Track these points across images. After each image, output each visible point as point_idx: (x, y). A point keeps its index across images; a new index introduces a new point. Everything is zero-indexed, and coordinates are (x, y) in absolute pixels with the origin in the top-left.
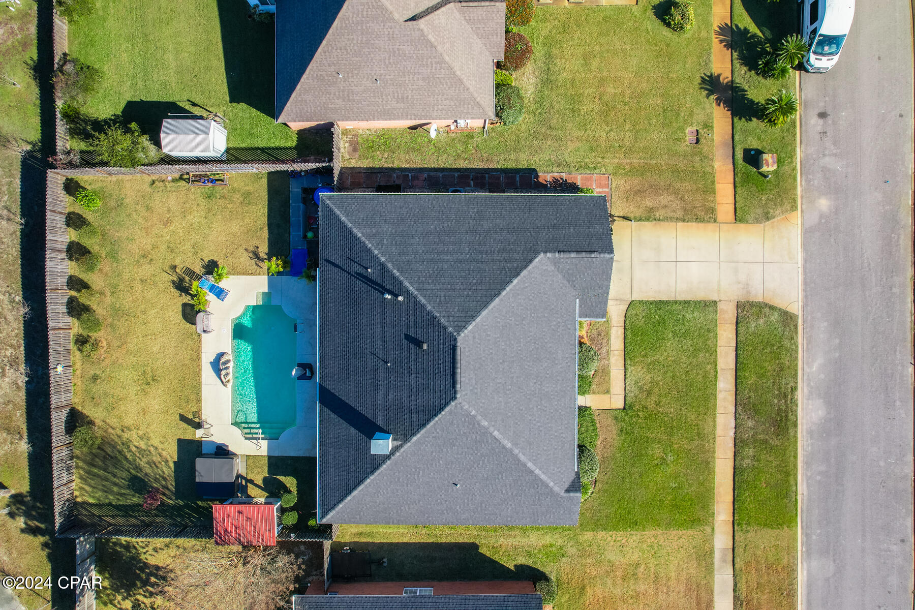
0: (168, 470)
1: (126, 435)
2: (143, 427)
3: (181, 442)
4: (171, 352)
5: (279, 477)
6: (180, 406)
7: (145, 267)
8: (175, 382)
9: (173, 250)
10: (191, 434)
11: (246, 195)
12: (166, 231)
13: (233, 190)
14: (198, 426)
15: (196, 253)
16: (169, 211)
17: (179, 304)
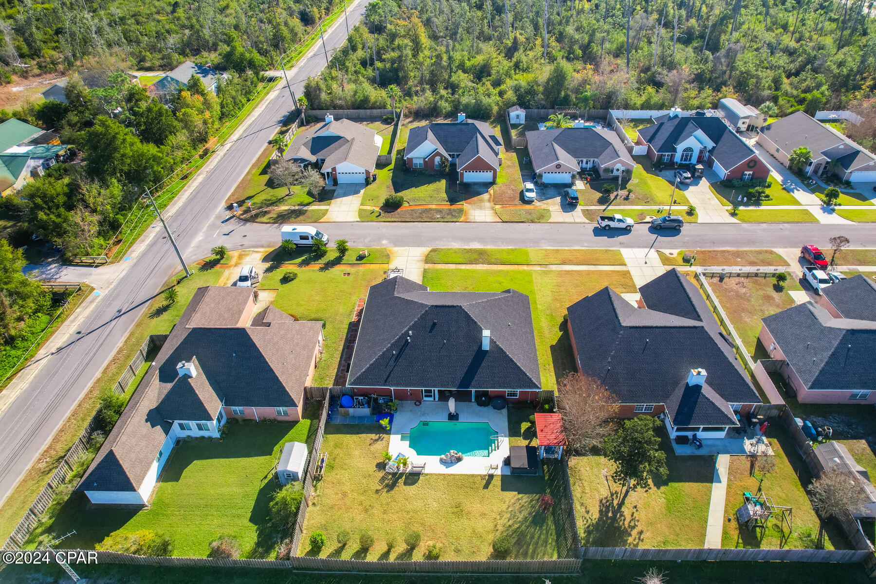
0: (525, 499)
1: (500, 528)
2: (494, 515)
3: (504, 489)
4: (439, 494)
5: (522, 432)
6: (477, 488)
7: (375, 511)
8: (459, 491)
9: (365, 491)
10: (497, 482)
11: (336, 446)
12: (350, 496)
13: (331, 454)
14: (491, 477)
15: (370, 476)
16: (337, 494)
17: (404, 487)
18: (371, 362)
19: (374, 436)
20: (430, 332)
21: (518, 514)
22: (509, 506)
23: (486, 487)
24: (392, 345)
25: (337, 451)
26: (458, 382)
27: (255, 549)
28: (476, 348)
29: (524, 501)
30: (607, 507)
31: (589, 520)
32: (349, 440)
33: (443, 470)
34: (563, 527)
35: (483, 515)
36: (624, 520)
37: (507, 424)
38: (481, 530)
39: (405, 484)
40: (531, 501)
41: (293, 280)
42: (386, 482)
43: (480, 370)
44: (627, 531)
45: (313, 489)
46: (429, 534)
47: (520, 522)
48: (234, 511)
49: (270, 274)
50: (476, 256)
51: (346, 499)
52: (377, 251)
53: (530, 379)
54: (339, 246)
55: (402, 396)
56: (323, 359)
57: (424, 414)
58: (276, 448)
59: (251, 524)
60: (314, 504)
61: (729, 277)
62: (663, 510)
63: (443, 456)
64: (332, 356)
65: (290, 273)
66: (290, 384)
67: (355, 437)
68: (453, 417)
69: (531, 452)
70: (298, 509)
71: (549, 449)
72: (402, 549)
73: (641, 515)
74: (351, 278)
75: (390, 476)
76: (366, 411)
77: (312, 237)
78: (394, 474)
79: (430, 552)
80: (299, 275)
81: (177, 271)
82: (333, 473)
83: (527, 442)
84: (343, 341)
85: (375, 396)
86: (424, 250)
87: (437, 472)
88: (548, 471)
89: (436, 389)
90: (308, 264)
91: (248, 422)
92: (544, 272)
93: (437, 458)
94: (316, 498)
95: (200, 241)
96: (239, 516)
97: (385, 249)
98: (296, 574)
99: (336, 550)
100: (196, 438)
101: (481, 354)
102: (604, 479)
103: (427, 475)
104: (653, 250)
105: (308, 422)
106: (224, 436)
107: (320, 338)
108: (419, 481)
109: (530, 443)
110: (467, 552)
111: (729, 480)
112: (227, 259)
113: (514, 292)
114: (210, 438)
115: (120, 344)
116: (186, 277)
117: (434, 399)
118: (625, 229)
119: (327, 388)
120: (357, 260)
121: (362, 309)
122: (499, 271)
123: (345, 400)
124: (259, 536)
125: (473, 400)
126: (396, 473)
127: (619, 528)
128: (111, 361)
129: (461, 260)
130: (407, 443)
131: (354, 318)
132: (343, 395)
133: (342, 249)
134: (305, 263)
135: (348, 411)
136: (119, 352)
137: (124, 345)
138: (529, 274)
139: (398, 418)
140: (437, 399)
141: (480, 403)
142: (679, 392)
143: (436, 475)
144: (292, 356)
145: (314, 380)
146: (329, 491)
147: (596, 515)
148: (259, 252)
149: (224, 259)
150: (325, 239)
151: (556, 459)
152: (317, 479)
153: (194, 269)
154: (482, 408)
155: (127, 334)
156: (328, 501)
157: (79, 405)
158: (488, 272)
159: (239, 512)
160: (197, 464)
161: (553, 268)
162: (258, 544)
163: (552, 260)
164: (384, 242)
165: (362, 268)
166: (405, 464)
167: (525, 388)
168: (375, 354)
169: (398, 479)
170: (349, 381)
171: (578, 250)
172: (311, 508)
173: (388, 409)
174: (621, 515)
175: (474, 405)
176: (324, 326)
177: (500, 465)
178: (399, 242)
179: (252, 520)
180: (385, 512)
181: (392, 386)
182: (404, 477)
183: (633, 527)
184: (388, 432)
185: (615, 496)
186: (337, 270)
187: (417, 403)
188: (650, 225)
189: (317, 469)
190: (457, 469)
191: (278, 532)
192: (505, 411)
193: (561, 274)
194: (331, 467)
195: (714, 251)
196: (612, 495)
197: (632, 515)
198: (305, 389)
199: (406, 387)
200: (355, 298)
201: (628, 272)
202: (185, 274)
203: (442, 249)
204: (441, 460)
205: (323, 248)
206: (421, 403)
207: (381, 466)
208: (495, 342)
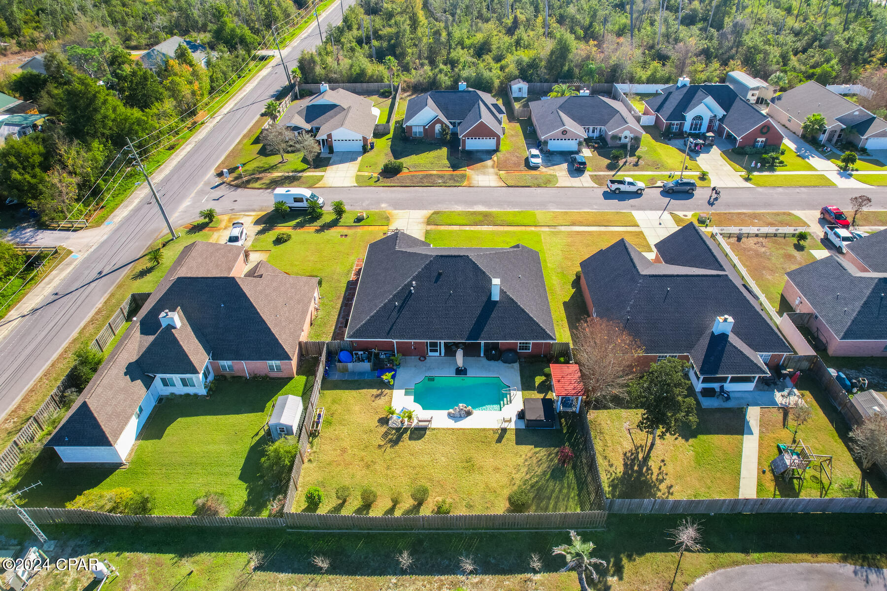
0: (542, 452)
1: (518, 483)
2: (509, 470)
3: (518, 442)
4: (448, 448)
5: (537, 384)
6: (490, 443)
7: (377, 467)
8: (470, 445)
9: (366, 447)
10: (511, 436)
11: (334, 402)
12: (350, 452)
13: (328, 409)
14: (504, 431)
15: (371, 431)
16: (335, 450)
17: (410, 442)
18: (372, 314)
19: (375, 392)
20: (436, 282)
21: (536, 469)
22: (526, 460)
23: (499, 440)
24: (394, 296)
25: (335, 407)
26: (466, 334)
27: (245, 507)
28: (485, 299)
29: (542, 454)
30: (633, 460)
31: (613, 474)
32: (349, 396)
33: (451, 424)
34: (586, 480)
35: (496, 469)
36: (652, 474)
37: (519, 378)
38: (494, 485)
39: (410, 438)
40: (549, 455)
41: (286, 241)
42: (390, 437)
43: (490, 321)
44: (655, 485)
45: (309, 445)
46: (437, 490)
47: (537, 476)
48: (221, 469)
49: (262, 236)
50: (481, 218)
51: (345, 455)
52: (376, 213)
53: (544, 330)
54: (335, 208)
55: (405, 351)
56: (319, 317)
57: (429, 369)
58: (269, 404)
59: (240, 482)
60: (310, 460)
61: (747, 237)
62: (692, 463)
63: (451, 411)
64: (329, 314)
65: (283, 234)
66: (284, 336)
67: (354, 393)
68: (460, 372)
69: (548, 404)
70: (292, 463)
71: (566, 402)
72: (408, 506)
73: (669, 468)
74: (348, 239)
75: (394, 431)
76: (366, 366)
77: (307, 200)
78: (398, 429)
79: (439, 508)
80: (293, 237)
81: (162, 234)
82: (331, 429)
83: (541, 396)
84: (341, 300)
85: (376, 351)
86: (427, 213)
87: (445, 427)
88: (567, 424)
89: (442, 342)
90: (303, 227)
91: (238, 380)
92: (552, 232)
93: (445, 412)
94: (312, 455)
95: (188, 206)
96: (227, 474)
97: (384, 212)
98: (290, 534)
99: (334, 508)
100: (181, 396)
101: (490, 305)
102: (627, 432)
103: (434, 429)
104: (666, 212)
105: (303, 378)
106: (211, 393)
107: (316, 295)
108: (426, 436)
109: (545, 396)
110: (480, 507)
111: (761, 432)
112: (216, 222)
113: (524, 247)
114: (196, 395)
115: (99, 305)
116: (172, 240)
117: (440, 354)
118: (636, 192)
119: (324, 343)
120: (355, 222)
121: (360, 270)
122: (506, 232)
123: (343, 355)
124: (249, 494)
125: (482, 355)
126: (400, 428)
127: (645, 482)
128: (89, 322)
129: (464, 222)
130: (412, 398)
131: (352, 277)
132: (341, 350)
133: (339, 211)
134: (300, 226)
135: (347, 367)
136: (97, 313)
137: (103, 306)
138: (538, 234)
139: (402, 373)
140: (443, 354)
141: (489, 357)
142: (705, 342)
143: (443, 429)
144: (286, 309)
145: (309, 335)
146: (327, 447)
147: (620, 469)
148: (251, 216)
149: (213, 223)
150: (321, 201)
151: (574, 413)
152: (313, 435)
153: (180, 232)
154: (492, 363)
155: (107, 296)
156: (325, 457)
157: (53, 365)
158: (493, 232)
159: (227, 470)
160: (181, 422)
161: (563, 229)
162: (248, 503)
163: (561, 222)
164: (383, 205)
165: (360, 231)
166: (410, 417)
167: (538, 339)
168: (376, 306)
169: (402, 434)
170: (348, 334)
171: (588, 212)
172: (306, 464)
173: (391, 364)
174: (649, 469)
175: (484, 360)
176: (320, 283)
177: (514, 419)
178: (399, 205)
179: (241, 478)
180: (388, 468)
181: (395, 338)
182: (409, 432)
183: (662, 481)
184: (391, 387)
185: (640, 449)
186: (334, 232)
187: (422, 359)
188: (662, 189)
189: (313, 425)
190: (466, 423)
191: (270, 490)
192: (516, 366)
193: (570, 234)
194: (329, 423)
195: (729, 213)
196: (637, 448)
197: (660, 469)
198: (300, 343)
199: (410, 338)
200: (353, 258)
201: (641, 233)
202: (171, 237)
203: (445, 212)
204: (449, 415)
205: (319, 210)
206: (425, 358)
207: (384, 421)
208: (505, 292)
